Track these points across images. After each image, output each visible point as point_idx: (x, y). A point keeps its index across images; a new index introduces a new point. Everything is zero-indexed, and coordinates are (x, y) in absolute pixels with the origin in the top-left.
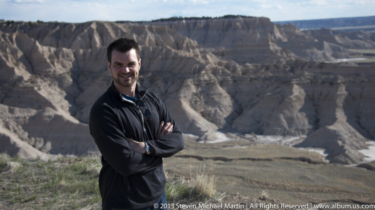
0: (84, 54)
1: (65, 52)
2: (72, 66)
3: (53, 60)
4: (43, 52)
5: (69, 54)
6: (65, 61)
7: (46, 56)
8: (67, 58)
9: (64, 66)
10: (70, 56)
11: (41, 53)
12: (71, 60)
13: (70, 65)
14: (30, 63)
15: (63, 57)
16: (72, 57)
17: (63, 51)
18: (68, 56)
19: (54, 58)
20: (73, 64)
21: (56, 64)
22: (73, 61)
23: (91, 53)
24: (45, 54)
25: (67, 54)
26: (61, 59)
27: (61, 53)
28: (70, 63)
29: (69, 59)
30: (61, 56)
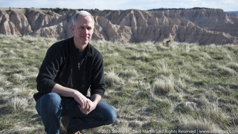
0: (138, 30)
1: (126, 29)
2: (130, 38)
3: (120, 33)
4: (114, 28)
5: (129, 30)
6: (126, 34)
7: (116, 31)
8: (127, 32)
9: (126, 38)
10: (129, 31)
11: (113, 28)
12: (130, 34)
13: (130, 37)
14: (106, 35)
15: (125, 31)
16: (130, 31)
17: (125, 28)
18: (128, 31)
19: (121, 32)
20: (131, 35)
21: (122, 36)
22: (131, 34)
23: (142, 30)
24: (115, 29)
25: (127, 30)
26: (124, 32)
27: (124, 29)
28: (130, 36)
29: (129, 33)
30: (124, 31)
